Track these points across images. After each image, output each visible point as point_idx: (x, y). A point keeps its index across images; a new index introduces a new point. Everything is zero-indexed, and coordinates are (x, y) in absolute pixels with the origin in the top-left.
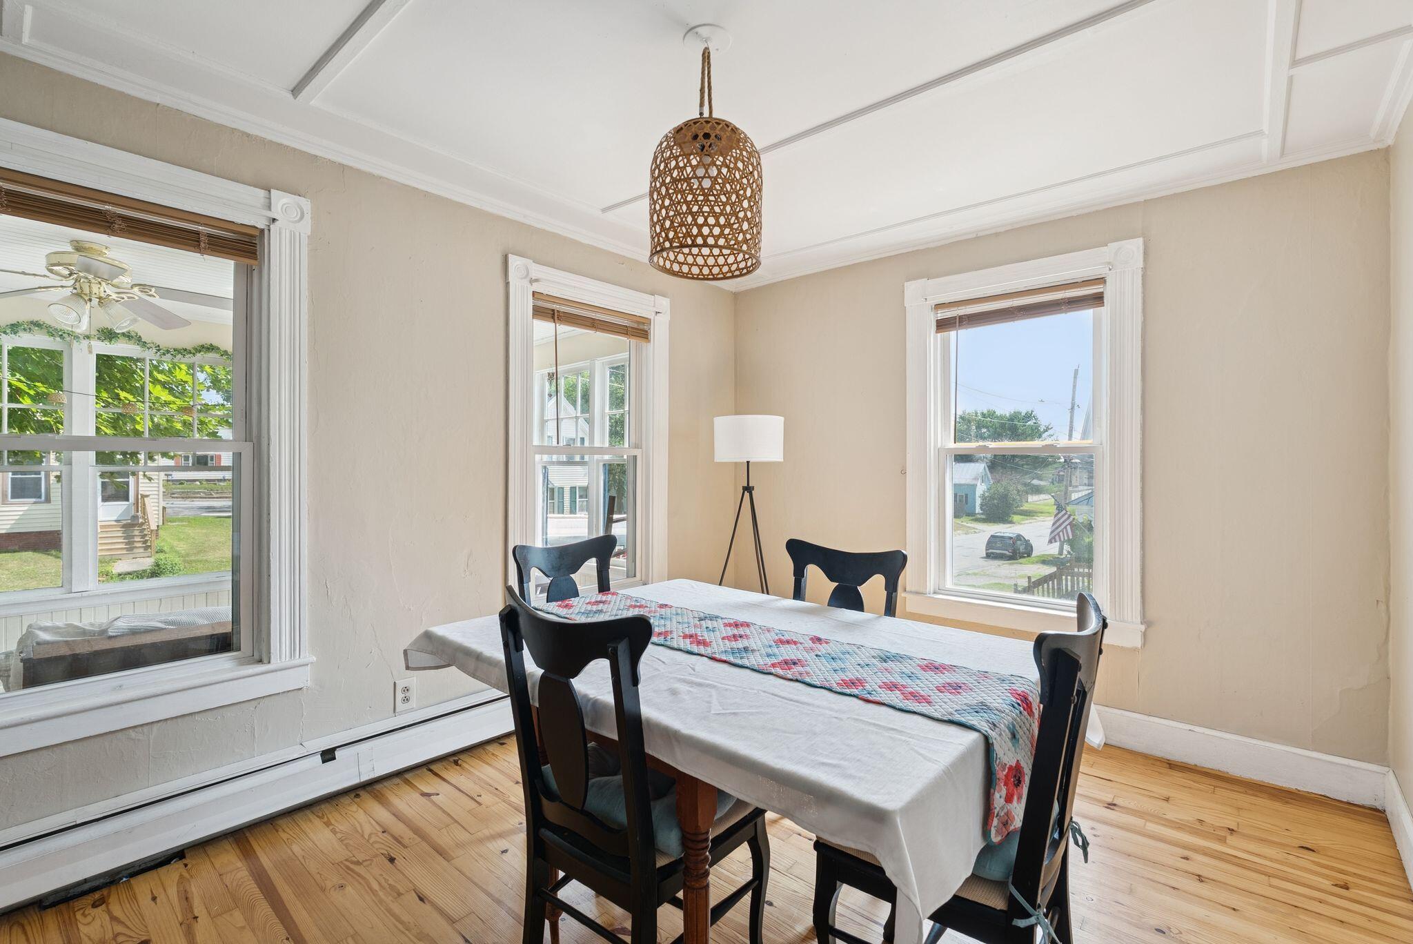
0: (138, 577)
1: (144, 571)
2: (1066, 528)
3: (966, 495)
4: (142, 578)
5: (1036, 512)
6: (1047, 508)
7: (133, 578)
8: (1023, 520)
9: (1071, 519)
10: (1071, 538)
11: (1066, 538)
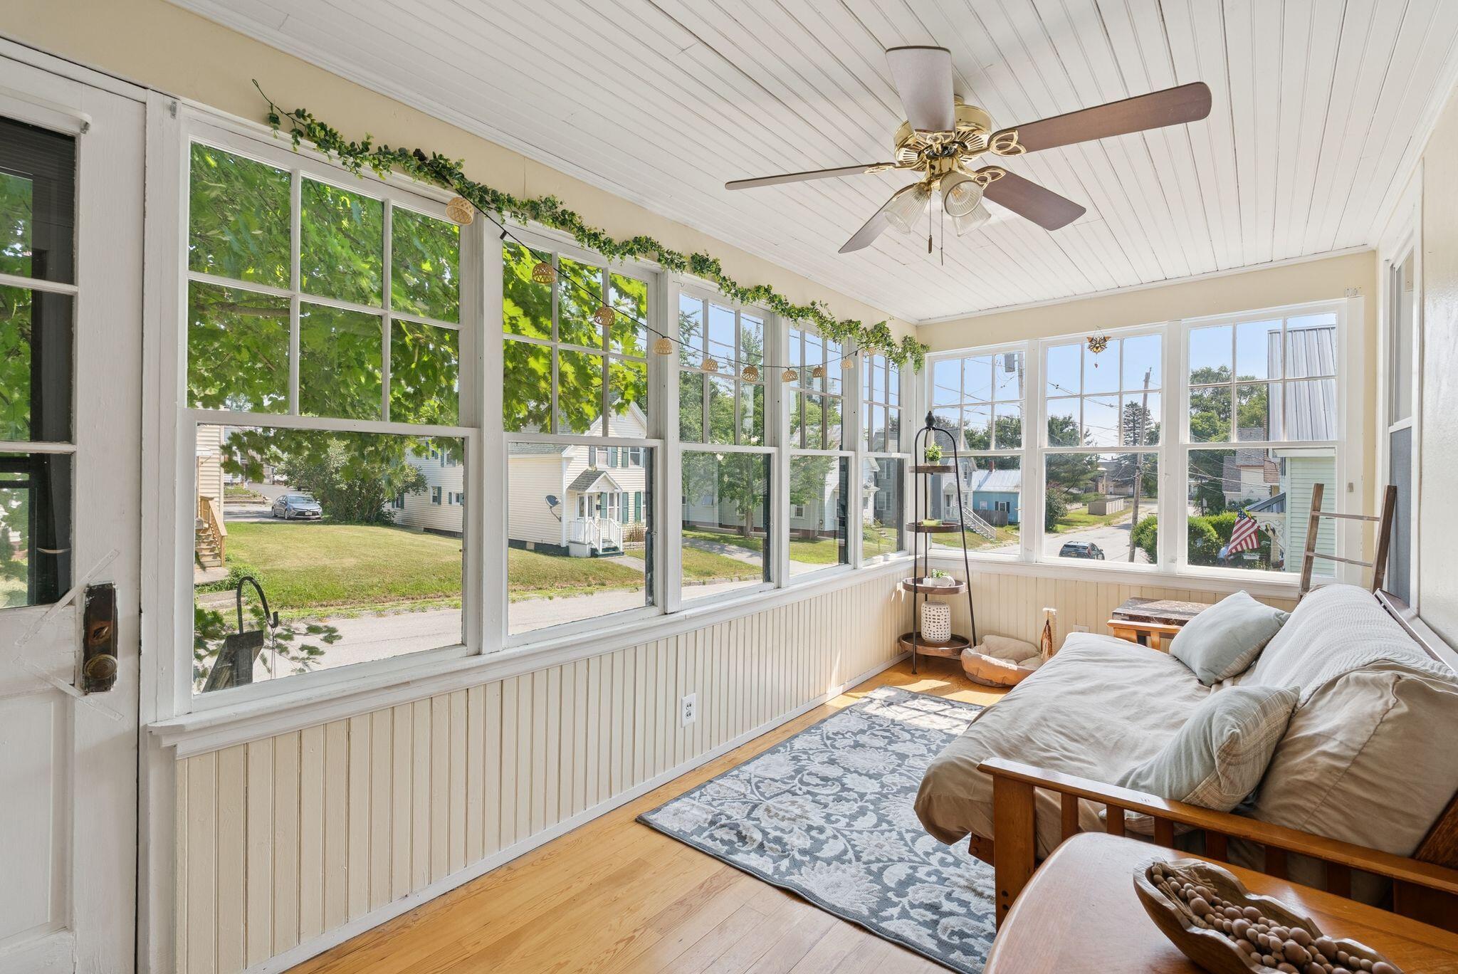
0: (216, 589)
1: (223, 582)
2: (1250, 536)
3: (1008, 504)
4: (221, 589)
5: (1075, 522)
6: (1082, 517)
7: (211, 590)
8: (1066, 529)
9: (1256, 527)
10: (1255, 547)
11: (1251, 547)
